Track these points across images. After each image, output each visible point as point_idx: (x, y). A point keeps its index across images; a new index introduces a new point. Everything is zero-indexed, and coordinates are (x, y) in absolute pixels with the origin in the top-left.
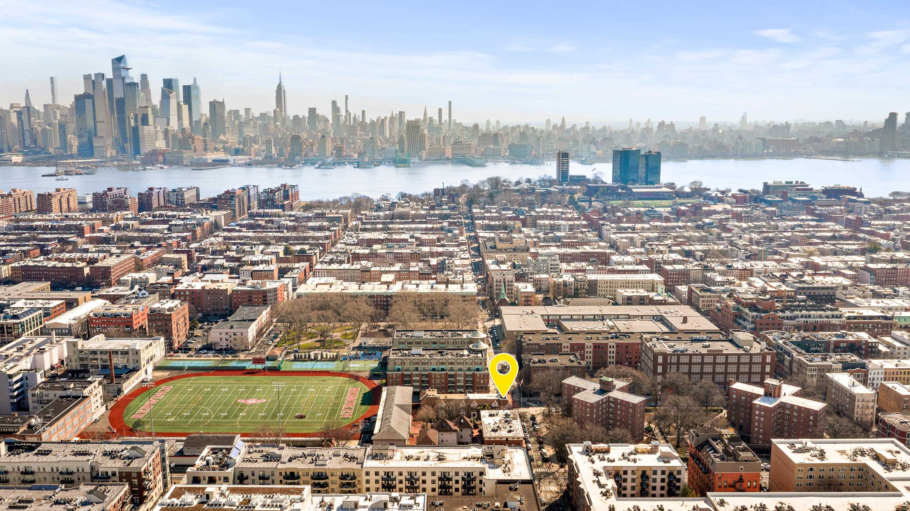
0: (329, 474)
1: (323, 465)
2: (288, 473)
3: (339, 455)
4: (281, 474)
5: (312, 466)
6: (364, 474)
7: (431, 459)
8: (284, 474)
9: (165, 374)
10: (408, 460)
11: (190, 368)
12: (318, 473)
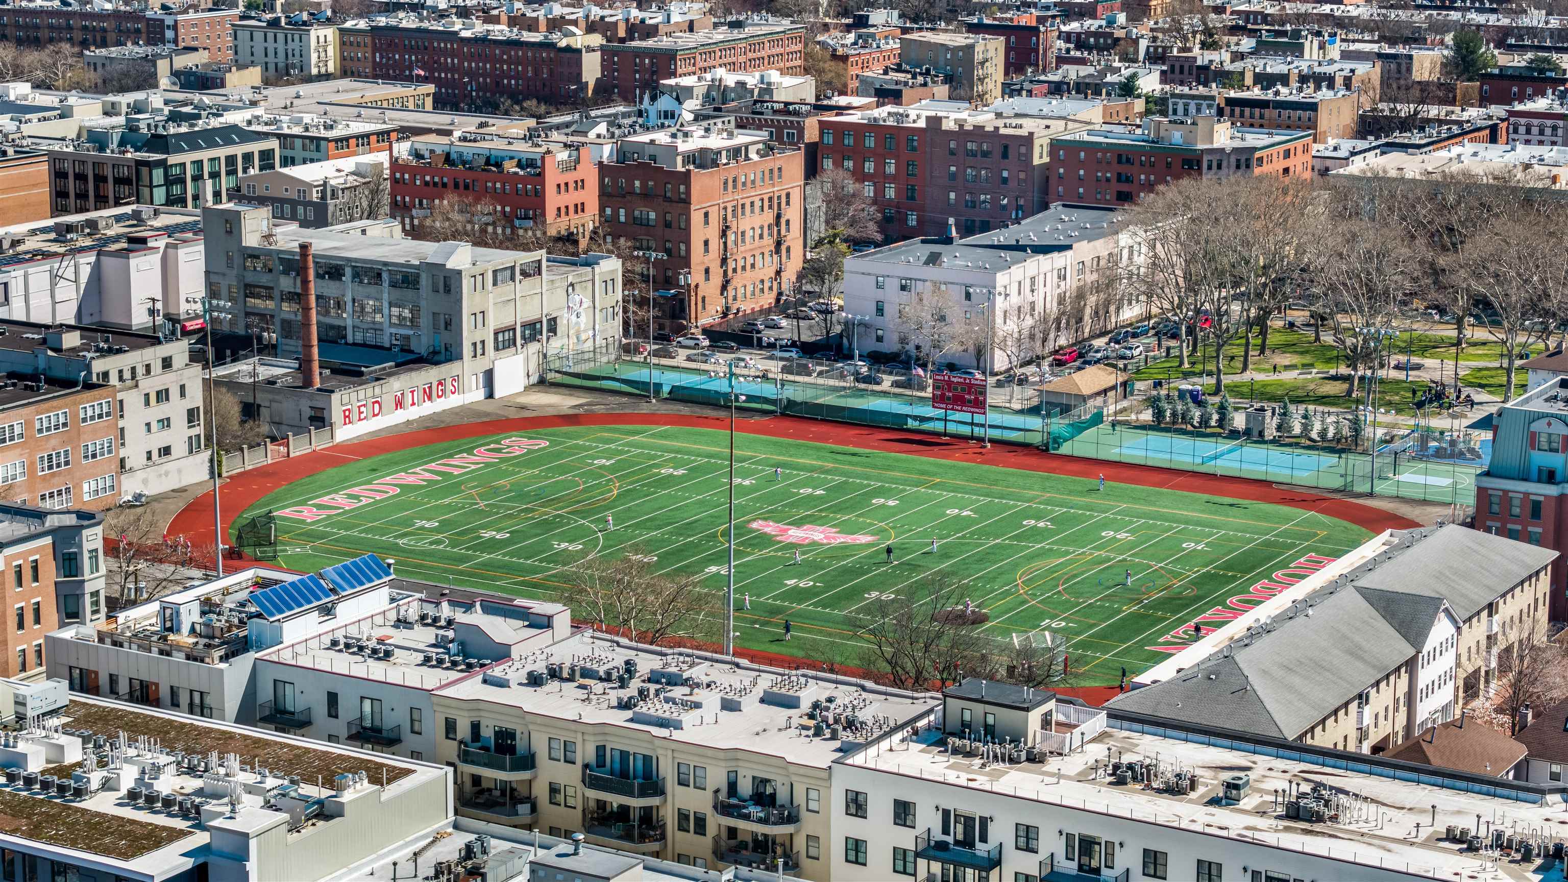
0: (667, 770)
1: (663, 723)
2: (487, 732)
3: (790, 703)
4: (450, 727)
5: (620, 718)
6: (838, 802)
7: (1248, 802)
8: (463, 730)
9: (563, 402)
10: (1120, 782)
11: (679, 395)
12: (624, 755)
